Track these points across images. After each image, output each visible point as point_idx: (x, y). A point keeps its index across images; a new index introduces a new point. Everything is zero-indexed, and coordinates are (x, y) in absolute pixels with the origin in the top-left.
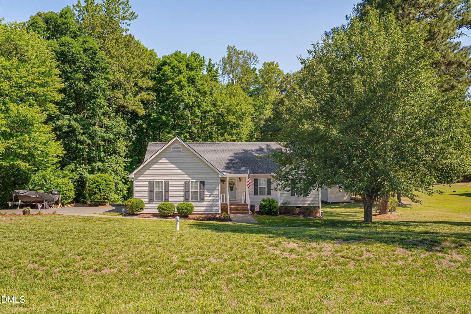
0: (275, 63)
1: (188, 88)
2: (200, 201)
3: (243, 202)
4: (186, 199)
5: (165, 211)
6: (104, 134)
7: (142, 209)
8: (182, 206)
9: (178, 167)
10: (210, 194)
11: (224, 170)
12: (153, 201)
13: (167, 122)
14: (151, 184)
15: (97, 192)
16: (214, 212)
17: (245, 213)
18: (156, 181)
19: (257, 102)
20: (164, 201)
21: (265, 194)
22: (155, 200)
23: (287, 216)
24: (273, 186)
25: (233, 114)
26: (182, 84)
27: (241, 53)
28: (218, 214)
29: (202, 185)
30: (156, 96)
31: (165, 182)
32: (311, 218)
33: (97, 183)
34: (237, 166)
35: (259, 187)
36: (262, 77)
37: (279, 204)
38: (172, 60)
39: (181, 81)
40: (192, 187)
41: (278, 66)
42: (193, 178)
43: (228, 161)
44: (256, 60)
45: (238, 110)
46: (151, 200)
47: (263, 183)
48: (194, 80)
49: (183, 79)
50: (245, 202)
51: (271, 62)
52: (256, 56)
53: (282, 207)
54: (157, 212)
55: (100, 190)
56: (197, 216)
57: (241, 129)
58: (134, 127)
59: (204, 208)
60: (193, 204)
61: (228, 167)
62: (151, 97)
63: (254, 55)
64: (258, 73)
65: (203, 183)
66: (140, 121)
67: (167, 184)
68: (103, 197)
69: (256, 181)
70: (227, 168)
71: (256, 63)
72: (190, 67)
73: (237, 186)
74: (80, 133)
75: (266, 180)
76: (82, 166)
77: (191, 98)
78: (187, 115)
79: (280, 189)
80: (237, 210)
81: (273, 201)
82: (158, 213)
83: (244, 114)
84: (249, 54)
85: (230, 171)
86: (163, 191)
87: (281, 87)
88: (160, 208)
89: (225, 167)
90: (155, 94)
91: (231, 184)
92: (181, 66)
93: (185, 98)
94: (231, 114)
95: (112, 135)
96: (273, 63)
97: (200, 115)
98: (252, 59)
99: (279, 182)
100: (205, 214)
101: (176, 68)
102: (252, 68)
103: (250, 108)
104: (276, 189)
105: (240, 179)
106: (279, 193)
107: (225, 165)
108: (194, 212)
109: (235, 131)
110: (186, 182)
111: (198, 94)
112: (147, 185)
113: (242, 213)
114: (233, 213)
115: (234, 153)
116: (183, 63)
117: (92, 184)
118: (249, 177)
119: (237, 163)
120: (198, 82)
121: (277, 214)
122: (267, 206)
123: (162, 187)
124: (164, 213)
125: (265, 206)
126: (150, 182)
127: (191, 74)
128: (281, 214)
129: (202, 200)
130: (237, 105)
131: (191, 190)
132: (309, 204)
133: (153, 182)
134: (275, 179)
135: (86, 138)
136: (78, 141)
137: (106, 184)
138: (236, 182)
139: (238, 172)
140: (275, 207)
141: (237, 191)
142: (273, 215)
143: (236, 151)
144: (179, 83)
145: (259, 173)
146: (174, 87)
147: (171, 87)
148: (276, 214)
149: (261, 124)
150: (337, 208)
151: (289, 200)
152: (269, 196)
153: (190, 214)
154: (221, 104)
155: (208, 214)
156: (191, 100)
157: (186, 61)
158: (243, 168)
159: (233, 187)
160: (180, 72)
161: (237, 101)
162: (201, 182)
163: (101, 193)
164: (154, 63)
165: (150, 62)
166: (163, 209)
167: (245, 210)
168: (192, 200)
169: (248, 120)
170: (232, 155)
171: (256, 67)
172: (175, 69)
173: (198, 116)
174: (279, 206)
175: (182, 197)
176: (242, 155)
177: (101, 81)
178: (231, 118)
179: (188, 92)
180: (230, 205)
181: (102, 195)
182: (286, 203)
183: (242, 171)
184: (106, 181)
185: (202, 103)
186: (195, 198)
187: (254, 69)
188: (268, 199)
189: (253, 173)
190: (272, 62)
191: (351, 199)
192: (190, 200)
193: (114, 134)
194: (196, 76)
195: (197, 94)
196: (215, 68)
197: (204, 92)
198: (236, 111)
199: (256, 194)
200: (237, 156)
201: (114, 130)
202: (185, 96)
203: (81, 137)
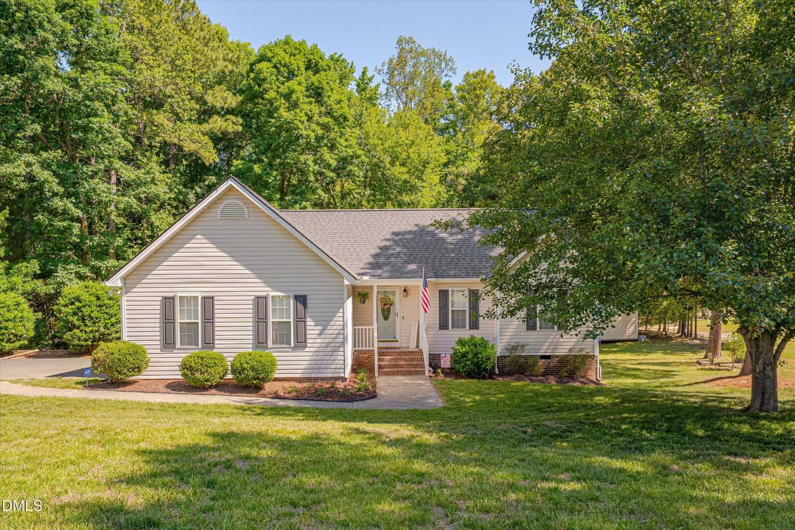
0: (488, 72)
1: (305, 106)
2: (295, 347)
3: (412, 346)
4: (260, 342)
5: (198, 375)
6: (115, 197)
7: (138, 369)
8: (243, 360)
9: (235, 258)
10: (320, 328)
11: (367, 271)
12: (174, 348)
13: (265, 178)
14: (168, 303)
15: (77, 323)
16: (330, 375)
17: (417, 373)
18: (179, 294)
19: (452, 146)
20: (203, 348)
21: (465, 327)
22: (178, 345)
23: (519, 380)
24: (485, 305)
25: (403, 164)
26: (294, 96)
27: (423, 54)
28: (344, 379)
29: (300, 306)
30: (241, 125)
31: (204, 298)
32: (577, 384)
33: (77, 304)
34: (399, 262)
35: (450, 309)
36: (463, 99)
37: (499, 350)
38: (276, 51)
39: (292, 92)
40: (274, 310)
41: (493, 78)
42: (275, 289)
43: (378, 251)
44: (452, 67)
45: (412, 155)
46: (168, 343)
47: (459, 301)
48: (320, 91)
49: (296, 88)
50: (418, 347)
51: (480, 71)
52: (451, 60)
53: (505, 357)
54: (178, 376)
55: (83, 320)
56: (287, 384)
57: (419, 194)
58: (199, 190)
59: (304, 365)
60: (274, 354)
61: (377, 264)
62: (231, 125)
63: (448, 57)
64: (455, 92)
65: (301, 300)
66: (210, 177)
67: (208, 302)
68: (91, 335)
69: (444, 295)
70: (374, 266)
71: (450, 73)
72: (312, 67)
73: (397, 308)
74: (55, 194)
75: (467, 293)
76: (68, 267)
77: (314, 126)
78: (305, 163)
79: (503, 316)
80: (396, 366)
81: (484, 343)
82: (180, 377)
83: (425, 163)
84: (438, 55)
85: (379, 272)
86: (199, 321)
87: (498, 112)
88: (186, 367)
89: (370, 264)
90: (241, 121)
91: (385, 305)
92: (293, 62)
93: (300, 126)
94: (398, 163)
95: (135, 200)
96: (484, 72)
97: (334, 163)
98: (443, 65)
99: (499, 295)
100: (309, 379)
101: (284, 66)
102: (443, 82)
103: (436, 152)
104: (491, 315)
105: (405, 290)
106: (497, 323)
107: (371, 260)
108: (276, 376)
109: (406, 198)
110: (258, 297)
111: (330, 119)
112: (157, 307)
113: (409, 373)
114: (387, 374)
115: (394, 233)
116: (298, 57)
117: (66, 306)
118: (425, 285)
119: (399, 253)
120: (329, 97)
121: (495, 374)
122: (470, 356)
123: (196, 311)
124: (196, 380)
125: (464, 355)
126: (165, 298)
127: (314, 79)
128: (502, 374)
129: (301, 343)
130: (411, 146)
131: (271, 319)
132: (570, 350)
133: (173, 298)
134: (489, 288)
135: (70, 206)
136: (53, 213)
137: (100, 306)
138: (397, 299)
139: (398, 275)
140: (489, 359)
141: (398, 320)
142: (484, 378)
143: (396, 229)
144: (287, 96)
145: (449, 276)
146: (278, 103)
147: (272, 104)
148: (491, 375)
149: (460, 183)
150: (616, 352)
151: (522, 341)
152: (474, 332)
153: (264, 380)
154: (376, 142)
155: (316, 379)
156: (314, 131)
157: (304, 54)
158: (412, 267)
159: (389, 309)
160: (291, 75)
161: (411, 138)
162: (297, 298)
163: (85, 325)
164: (238, 58)
165: (230, 55)
166: (191, 369)
167: (416, 366)
168: (274, 343)
169: (432, 177)
170: (388, 236)
171: (451, 80)
172: (282, 69)
173: (328, 166)
174: (498, 354)
175: (249, 336)
176: (411, 236)
177: (102, 78)
178: (398, 172)
179: (306, 114)
180: (380, 354)
181: (88, 330)
182: (514, 348)
183: (410, 271)
184: (98, 299)
185: (338, 139)
186: (282, 339)
187: (448, 86)
188: (473, 337)
189: (436, 276)
190: (482, 69)
191: (640, 333)
192: (270, 344)
193: (140, 199)
194: (324, 83)
195: (326, 120)
196: (373, 85)
197: (341, 115)
198: (409, 157)
199: (443, 326)
200: (401, 240)
201: (143, 189)
202: (300, 121)
203: (58, 203)
